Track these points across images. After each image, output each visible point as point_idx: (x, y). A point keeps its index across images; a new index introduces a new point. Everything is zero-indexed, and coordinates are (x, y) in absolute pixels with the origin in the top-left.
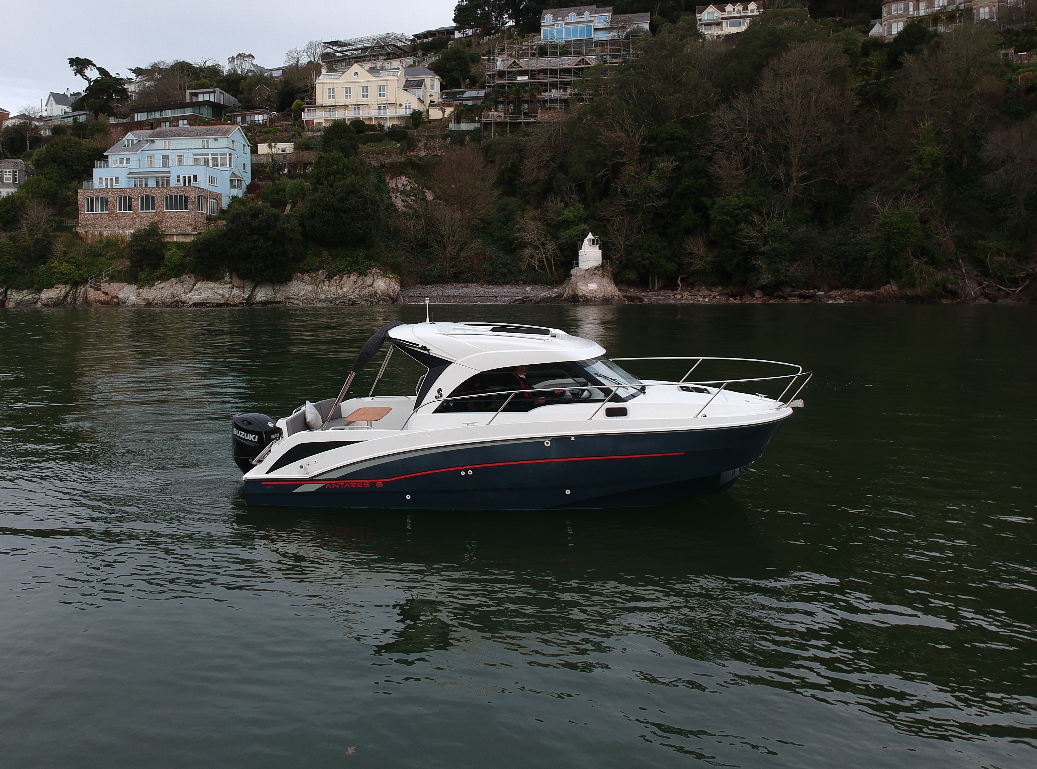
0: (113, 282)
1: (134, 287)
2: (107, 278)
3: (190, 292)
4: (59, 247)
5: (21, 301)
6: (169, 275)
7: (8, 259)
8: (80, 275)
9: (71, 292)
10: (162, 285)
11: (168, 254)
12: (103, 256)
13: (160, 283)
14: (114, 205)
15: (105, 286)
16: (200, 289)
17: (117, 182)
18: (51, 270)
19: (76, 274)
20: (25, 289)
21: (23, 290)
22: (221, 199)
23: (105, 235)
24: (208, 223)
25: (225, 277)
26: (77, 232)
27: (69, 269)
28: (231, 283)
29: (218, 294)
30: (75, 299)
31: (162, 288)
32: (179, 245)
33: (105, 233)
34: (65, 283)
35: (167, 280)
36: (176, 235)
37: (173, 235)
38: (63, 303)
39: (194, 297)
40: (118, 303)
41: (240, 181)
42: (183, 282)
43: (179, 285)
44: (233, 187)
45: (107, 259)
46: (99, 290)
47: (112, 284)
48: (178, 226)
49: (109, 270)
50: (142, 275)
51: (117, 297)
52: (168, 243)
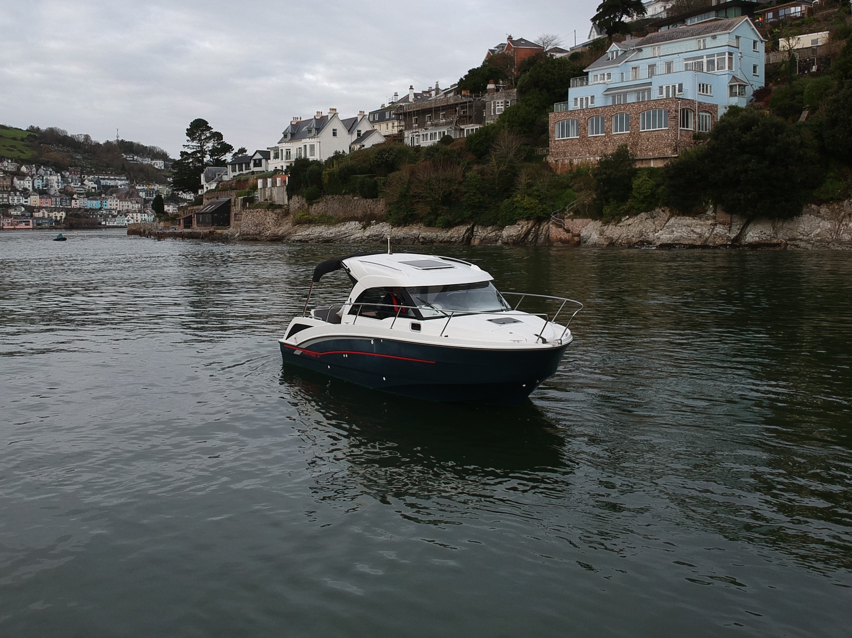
0: (576, 218)
1: (599, 223)
2: (572, 213)
3: (661, 230)
4: (523, 179)
5: (485, 238)
6: (638, 209)
7: (475, 193)
8: (544, 210)
9: (534, 229)
10: (630, 221)
11: (636, 183)
12: (570, 187)
13: (628, 219)
14: (585, 129)
15: (568, 223)
16: (673, 226)
17: (592, 103)
18: (513, 204)
19: (539, 208)
20: (490, 226)
21: (488, 226)
22: (717, 111)
23: (576, 164)
24: (695, 143)
25: (707, 210)
26: (547, 162)
27: (531, 203)
28: (714, 218)
29: (695, 232)
30: (536, 236)
31: (630, 225)
32: (652, 172)
33: (575, 162)
34: (528, 219)
35: (636, 215)
36: (654, 159)
37: (650, 159)
38: (524, 241)
39: (665, 236)
40: (579, 244)
41: (742, 86)
42: (655, 217)
43: (650, 222)
44: (732, 94)
45: (574, 191)
46: (561, 227)
47: (574, 220)
48: (655, 149)
49: (573, 204)
50: (607, 210)
51: (579, 235)
52: (640, 169)
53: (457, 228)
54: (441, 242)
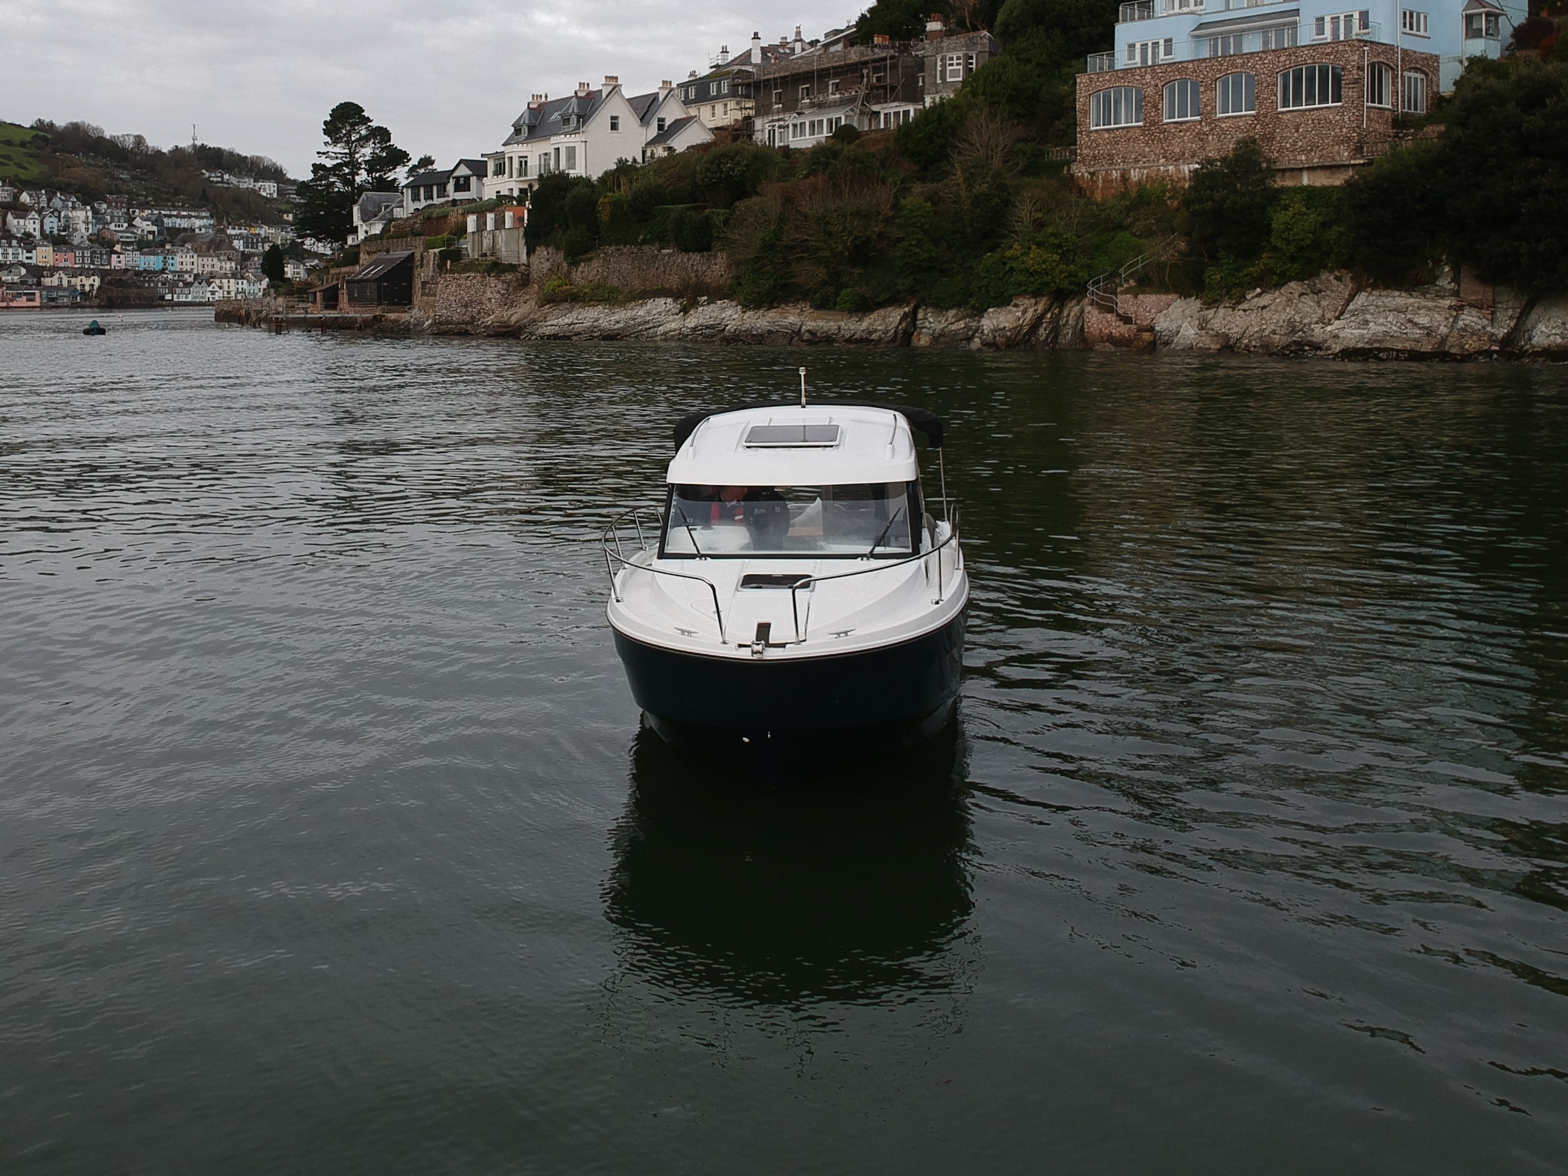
0: (1144, 292)
1: (1194, 304)
2: (1132, 283)
3: (1338, 318)
4: (1025, 211)
5: (943, 334)
6: (1282, 275)
7: (920, 241)
8: (1070, 275)
9: (1049, 315)
10: (1265, 300)
11: (1279, 219)
12: (1125, 228)
13: (1259, 295)
14: (1155, 106)
15: (1125, 303)
16: (1364, 310)
17: (1168, 51)
18: (1005, 264)
19: (1061, 272)
20: (952, 308)
21: (947, 310)
22: (1437, 69)
23: (1135, 179)
24: (1396, 136)
25: (1437, 278)
26: (1072, 175)
27: (1044, 262)
28: (1456, 294)
29: (1416, 324)
30: (1056, 330)
31: (1264, 307)
32: (1311, 194)
33: (1135, 175)
34: (1036, 294)
35: (1278, 286)
36: (1308, 169)
37: (1301, 170)
38: (1029, 340)
39: (1348, 332)
40: (1152, 347)
41: (1493, 17)
42: (1320, 291)
43: (1309, 301)
44: (1472, 32)
45: (1134, 235)
46: (1111, 310)
47: (1141, 297)
48: (1313, 147)
49: (1137, 263)
50: (1214, 275)
51: (1151, 329)
52: (1283, 190)
53: (882, 312)
54: (849, 341)
